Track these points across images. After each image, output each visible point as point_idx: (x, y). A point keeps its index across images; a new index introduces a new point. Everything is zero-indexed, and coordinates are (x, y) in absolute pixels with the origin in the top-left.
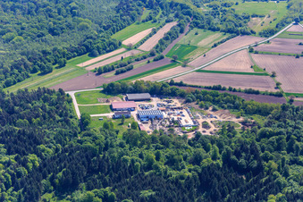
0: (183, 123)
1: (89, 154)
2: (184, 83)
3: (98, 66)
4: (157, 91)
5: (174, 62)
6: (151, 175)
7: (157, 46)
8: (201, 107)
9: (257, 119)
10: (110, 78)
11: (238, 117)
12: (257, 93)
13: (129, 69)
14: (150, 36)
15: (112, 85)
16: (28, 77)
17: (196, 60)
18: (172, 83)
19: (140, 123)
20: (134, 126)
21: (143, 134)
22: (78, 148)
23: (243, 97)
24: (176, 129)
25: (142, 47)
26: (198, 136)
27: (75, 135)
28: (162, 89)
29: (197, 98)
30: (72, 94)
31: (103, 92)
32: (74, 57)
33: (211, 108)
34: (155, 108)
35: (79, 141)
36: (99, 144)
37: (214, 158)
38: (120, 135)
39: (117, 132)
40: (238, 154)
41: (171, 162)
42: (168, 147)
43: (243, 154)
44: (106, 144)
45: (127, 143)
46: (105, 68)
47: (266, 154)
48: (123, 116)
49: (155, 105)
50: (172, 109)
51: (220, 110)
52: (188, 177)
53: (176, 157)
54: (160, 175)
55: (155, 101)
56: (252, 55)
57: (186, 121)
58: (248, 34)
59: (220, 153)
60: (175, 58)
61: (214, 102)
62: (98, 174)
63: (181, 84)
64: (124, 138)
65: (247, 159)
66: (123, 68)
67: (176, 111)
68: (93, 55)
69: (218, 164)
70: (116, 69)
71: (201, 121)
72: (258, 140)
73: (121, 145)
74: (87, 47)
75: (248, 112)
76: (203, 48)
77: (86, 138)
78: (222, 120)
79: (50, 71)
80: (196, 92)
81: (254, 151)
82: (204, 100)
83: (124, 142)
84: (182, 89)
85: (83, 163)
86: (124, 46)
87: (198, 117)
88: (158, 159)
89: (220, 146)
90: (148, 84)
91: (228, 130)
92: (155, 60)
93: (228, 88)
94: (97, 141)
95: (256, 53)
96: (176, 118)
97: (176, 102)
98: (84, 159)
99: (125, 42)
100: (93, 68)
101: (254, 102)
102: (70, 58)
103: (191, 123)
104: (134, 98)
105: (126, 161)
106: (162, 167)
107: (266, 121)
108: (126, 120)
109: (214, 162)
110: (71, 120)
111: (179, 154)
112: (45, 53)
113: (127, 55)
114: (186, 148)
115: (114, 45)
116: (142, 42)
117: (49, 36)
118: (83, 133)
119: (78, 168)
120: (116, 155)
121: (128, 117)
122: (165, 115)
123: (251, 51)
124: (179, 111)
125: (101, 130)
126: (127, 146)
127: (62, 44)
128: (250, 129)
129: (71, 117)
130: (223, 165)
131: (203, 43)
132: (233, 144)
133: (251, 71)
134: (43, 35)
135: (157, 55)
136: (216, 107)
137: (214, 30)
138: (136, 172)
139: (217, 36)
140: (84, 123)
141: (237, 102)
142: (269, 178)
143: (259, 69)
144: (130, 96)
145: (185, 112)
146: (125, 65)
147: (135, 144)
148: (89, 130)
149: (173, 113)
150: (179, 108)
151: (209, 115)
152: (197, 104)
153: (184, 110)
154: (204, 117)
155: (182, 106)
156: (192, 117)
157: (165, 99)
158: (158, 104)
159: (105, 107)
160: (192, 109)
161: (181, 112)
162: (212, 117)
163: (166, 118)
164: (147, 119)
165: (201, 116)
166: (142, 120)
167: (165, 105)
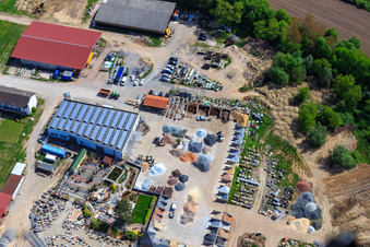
49: (157, 69)
104: (115, 21)
124: (208, 129)
149: (180, 135)
150: (216, 112)
151: (301, 188)
152: (297, 101)
153: (232, 125)
154: (270, 202)
155: (241, 96)
156: (227, 189)
157: (212, 43)
158: (172, 61)
159: (7, 38)
160: (261, 132)
161: (209, 141)
162: (301, 212)
163: (133, 158)
164: (62, 150)
165: (262, 189)
166: (43, 152)
167: (190, 75)
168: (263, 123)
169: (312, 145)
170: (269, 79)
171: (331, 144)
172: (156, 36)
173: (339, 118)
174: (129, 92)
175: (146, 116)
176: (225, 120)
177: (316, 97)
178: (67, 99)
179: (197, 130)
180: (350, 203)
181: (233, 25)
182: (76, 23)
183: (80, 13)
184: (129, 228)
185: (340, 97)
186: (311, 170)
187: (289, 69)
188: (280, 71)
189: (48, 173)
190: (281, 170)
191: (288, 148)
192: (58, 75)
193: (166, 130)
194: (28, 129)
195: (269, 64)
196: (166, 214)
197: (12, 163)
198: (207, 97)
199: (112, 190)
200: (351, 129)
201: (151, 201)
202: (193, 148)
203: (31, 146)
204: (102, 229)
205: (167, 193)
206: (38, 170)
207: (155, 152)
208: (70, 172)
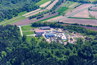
0: (63, 38)
1: (25, 51)
2: (63, 22)
3: (30, 16)
4: (53, 26)
5: (59, 14)
6: (49, 60)
7: (53, 8)
8: (70, 32)
9: (91, 37)
10: (35, 20)
11: (84, 36)
12: (91, 26)
13: (42, 17)
14: (51, 4)
15: (35, 23)
16: (3, 20)
17: (68, 13)
18: (58, 22)
19: (46, 38)
20: (43, 40)
21: (47, 43)
22: (21, 49)
23: (86, 28)
24: (60, 41)
25: (47, 8)
26: (68, 44)
27: (21, 43)
28: (54, 25)
29: (68, 28)
30: (20, 27)
31: (32, 26)
32: (21, 12)
33: (73, 32)
34: (52, 32)
35: (22, 46)
36: (30, 47)
37: (74, 52)
38: (38, 43)
39: (37, 42)
40: (83, 51)
41: (57, 54)
42: (56, 48)
43: (86, 51)
44: (32, 47)
45: (41, 46)
46: (33, 16)
47: (95, 51)
48: (39, 35)
49: (52, 31)
50: (59, 33)
51: (77, 33)
52: (64, 60)
53: (59, 52)
54: (53, 59)
55: (52, 29)
56: (90, 11)
57: (64, 38)
58: (88, 3)
59: (77, 50)
60: (60, 12)
61: (75, 30)
62: (29, 59)
63: (62, 23)
64: (39, 44)
65: (87, 53)
66: (40, 16)
67: (60, 34)
68: (28, 11)
69: (76, 55)
70: (37, 17)
71: (69, 37)
72: (91, 45)
73: (38, 47)
74: (26, 8)
75: (88, 34)
76: (71, 8)
77: (24, 45)
78: (77, 37)
79: (12, 18)
80: (68, 26)
81: (90, 50)
82: (71, 29)
83: (39, 46)
84: (62, 25)
85: (23, 55)
86: (40, 8)
87: (68, 36)
88: (52, 53)
89: (77, 48)
90: (49, 23)
91: (80, 41)
92: (52, 13)
93: (80, 24)
94: (29, 46)
95: (91, 10)
96: (60, 37)
97: (60, 30)
98: (24, 53)
99: (41, 6)
100: (28, 16)
101: (90, 30)
102: (20, 13)
103: (66, 38)
104: (44, 28)
105: (40, 54)
106: (54, 56)
107: (95, 37)
108: (40, 37)
109: (74, 54)
110: (19, 37)
111: (60, 51)
112: (10, 10)
113: (42, 11)
114: (63, 49)
115: (37, 7)
116: (47, 6)
117: (11, 4)
118: (24, 42)
119: (21, 57)
120: (36, 51)
121: (41, 36)
122: (56, 35)
123: (89, 10)
124: (61, 34)
125: (30, 41)
126: (41, 48)
127: (16, 7)
128: (88, 41)
129: (19, 36)
130: (78, 55)
131: (70, 6)
132: (82, 47)
133: (89, 17)
134: (9, 3)
135: (53, 11)
136: (75, 32)
137: (75, 1)
138: (44, 58)
139: (76, 4)
140: (24, 38)
141: (84, 30)
142: (96, 61)
143: (92, 17)
144: (42, 28)
145: (63, 34)
146: (41, 15)
147: (44, 47)
148: (26, 41)
155: (62, 31)
156: (66, 36)
157: (56, 29)
159: (32, 32)
160: (66, 33)
172: (49, 29)
183: (38, 29)
188: (65, 28)
189: (49, 38)
199: (56, 38)
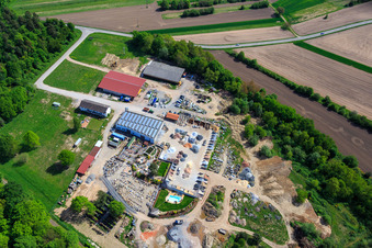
5: (276, 17)
8: (246, 134)
11: (297, 201)
17: (309, 22)
18: (239, 58)
30: (87, 34)
51: (276, 158)
60: (280, 11)
63: (251, 65)
71: (216, 179)
78: (258, 196)
87: (217, 167)
92: (252, 8)
93: (323, 96)
96: (175, 153)
97: (216, 102)
104: (154, 74)
124: (198, 132)
149: (184, 134)
150: (203, 124)
151: (245, 165)
152: (244, 122)
153: (211, 131)
154: (229, 171)
155: (216, 118)
156: (207, 163)
157: (202, 91)
158: (181, 97)
159: (96, 78)
160: (225, 136)
161: (199, 138)
162: (244, 177)
163: (159, 143)
164: (122, 136)
165: (225, 164)
166: (112, 136)
167: (190, 105)
168: (226, 131)
169: (251, 144)
170: (230, 111)
171: (260, 145)
172: (174, 84)
173: (265, 132)
174: (159, 111)
175: (167, 123)
176: (207, 129)
177: (253, 121)
178: (127, 111)
179: (193, 132)
180: (269, 175)
181: (214, 82)
182: (133, 74)
183: (135, 69)
184: (155, 178)
185: (266, 122)
186: (250, 157)
187: (241, 106)
188: (237, 107)
189: (115, 147)
190: (234, 155)
191: (239, 145)
192: (122, 98)
193: (177, 131)
194: (105, 124)
195: (230, 103)
196: (175, 173)
197: (96, 141)
198: (199, 117)
199: (148, 158)
200: (271, 139)
201: (167, 165)
202: (190, 141)
203: (106, 133)
204: (141, 177)
205: (176, 162)
206: (109, 145)
207: (171, 141)
208: (126, 147)
